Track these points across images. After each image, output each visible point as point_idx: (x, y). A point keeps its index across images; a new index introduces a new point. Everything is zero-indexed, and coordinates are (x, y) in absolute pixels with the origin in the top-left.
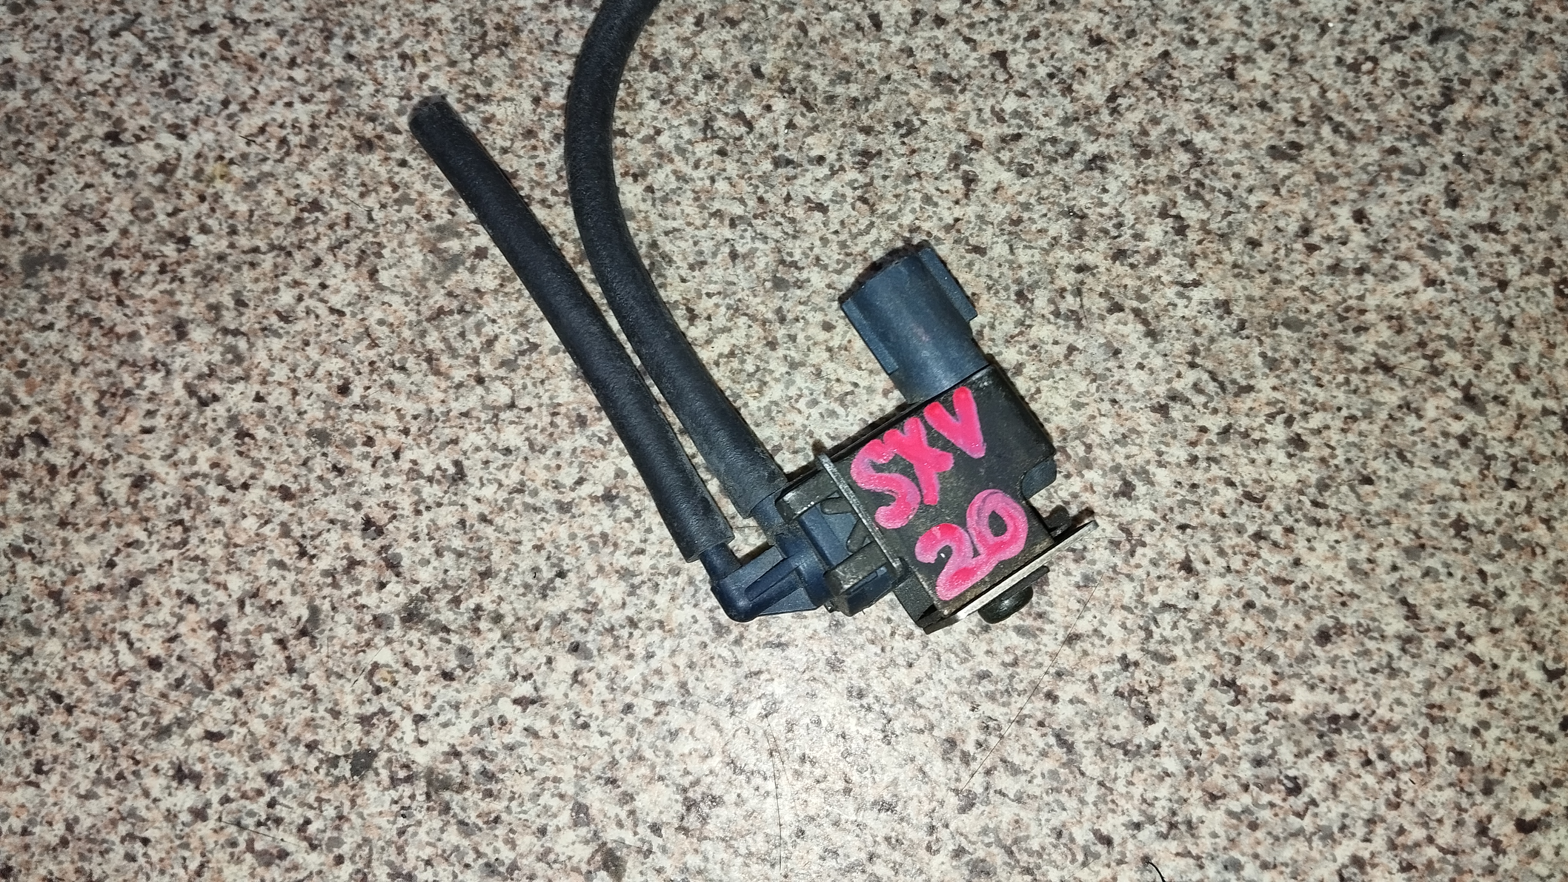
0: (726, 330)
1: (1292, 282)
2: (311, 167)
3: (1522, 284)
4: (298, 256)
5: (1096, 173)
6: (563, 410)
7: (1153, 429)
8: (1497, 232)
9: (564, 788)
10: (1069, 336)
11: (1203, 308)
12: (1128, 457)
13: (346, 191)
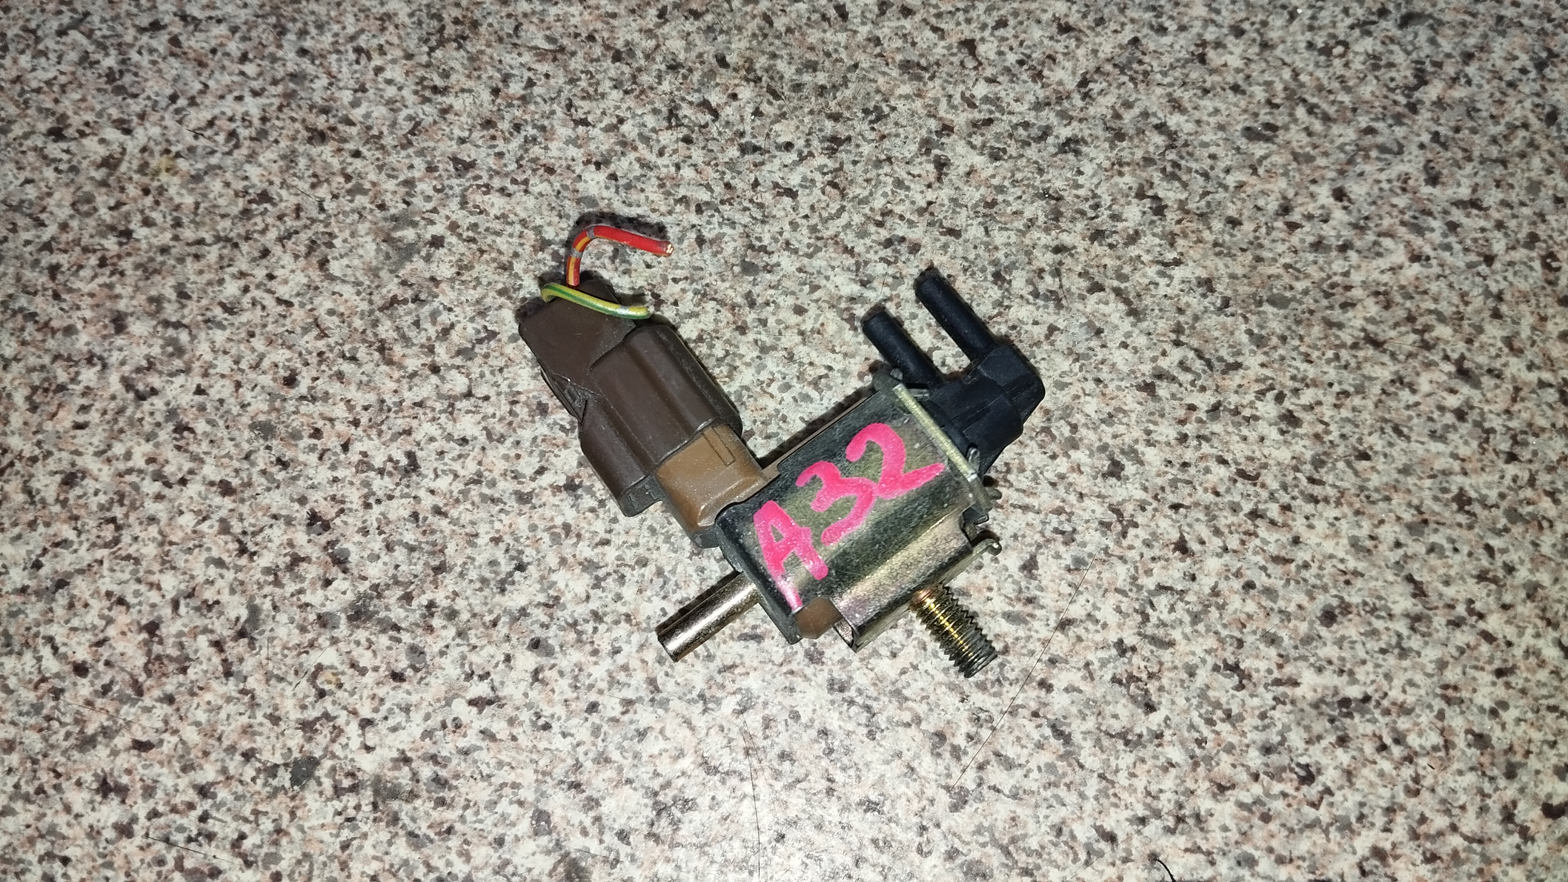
0: (693, 315)
1: (1275, 260)
2: (261, 159)
3: (1508, 258)
4: (245, 247)
5: (1071, 156)
6: (523, 398)
7: (1139, 408)
8: (1480, 208)
9: (523, 794)
10: (1049, 316)
11: (1185, 287)
12: (1115, 437)
13: (296, 182)
